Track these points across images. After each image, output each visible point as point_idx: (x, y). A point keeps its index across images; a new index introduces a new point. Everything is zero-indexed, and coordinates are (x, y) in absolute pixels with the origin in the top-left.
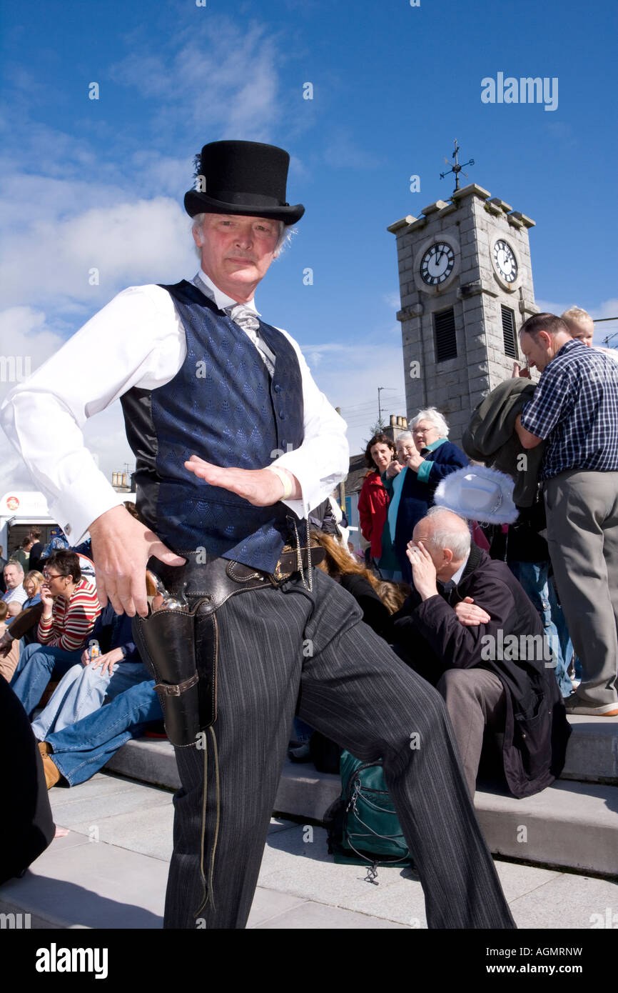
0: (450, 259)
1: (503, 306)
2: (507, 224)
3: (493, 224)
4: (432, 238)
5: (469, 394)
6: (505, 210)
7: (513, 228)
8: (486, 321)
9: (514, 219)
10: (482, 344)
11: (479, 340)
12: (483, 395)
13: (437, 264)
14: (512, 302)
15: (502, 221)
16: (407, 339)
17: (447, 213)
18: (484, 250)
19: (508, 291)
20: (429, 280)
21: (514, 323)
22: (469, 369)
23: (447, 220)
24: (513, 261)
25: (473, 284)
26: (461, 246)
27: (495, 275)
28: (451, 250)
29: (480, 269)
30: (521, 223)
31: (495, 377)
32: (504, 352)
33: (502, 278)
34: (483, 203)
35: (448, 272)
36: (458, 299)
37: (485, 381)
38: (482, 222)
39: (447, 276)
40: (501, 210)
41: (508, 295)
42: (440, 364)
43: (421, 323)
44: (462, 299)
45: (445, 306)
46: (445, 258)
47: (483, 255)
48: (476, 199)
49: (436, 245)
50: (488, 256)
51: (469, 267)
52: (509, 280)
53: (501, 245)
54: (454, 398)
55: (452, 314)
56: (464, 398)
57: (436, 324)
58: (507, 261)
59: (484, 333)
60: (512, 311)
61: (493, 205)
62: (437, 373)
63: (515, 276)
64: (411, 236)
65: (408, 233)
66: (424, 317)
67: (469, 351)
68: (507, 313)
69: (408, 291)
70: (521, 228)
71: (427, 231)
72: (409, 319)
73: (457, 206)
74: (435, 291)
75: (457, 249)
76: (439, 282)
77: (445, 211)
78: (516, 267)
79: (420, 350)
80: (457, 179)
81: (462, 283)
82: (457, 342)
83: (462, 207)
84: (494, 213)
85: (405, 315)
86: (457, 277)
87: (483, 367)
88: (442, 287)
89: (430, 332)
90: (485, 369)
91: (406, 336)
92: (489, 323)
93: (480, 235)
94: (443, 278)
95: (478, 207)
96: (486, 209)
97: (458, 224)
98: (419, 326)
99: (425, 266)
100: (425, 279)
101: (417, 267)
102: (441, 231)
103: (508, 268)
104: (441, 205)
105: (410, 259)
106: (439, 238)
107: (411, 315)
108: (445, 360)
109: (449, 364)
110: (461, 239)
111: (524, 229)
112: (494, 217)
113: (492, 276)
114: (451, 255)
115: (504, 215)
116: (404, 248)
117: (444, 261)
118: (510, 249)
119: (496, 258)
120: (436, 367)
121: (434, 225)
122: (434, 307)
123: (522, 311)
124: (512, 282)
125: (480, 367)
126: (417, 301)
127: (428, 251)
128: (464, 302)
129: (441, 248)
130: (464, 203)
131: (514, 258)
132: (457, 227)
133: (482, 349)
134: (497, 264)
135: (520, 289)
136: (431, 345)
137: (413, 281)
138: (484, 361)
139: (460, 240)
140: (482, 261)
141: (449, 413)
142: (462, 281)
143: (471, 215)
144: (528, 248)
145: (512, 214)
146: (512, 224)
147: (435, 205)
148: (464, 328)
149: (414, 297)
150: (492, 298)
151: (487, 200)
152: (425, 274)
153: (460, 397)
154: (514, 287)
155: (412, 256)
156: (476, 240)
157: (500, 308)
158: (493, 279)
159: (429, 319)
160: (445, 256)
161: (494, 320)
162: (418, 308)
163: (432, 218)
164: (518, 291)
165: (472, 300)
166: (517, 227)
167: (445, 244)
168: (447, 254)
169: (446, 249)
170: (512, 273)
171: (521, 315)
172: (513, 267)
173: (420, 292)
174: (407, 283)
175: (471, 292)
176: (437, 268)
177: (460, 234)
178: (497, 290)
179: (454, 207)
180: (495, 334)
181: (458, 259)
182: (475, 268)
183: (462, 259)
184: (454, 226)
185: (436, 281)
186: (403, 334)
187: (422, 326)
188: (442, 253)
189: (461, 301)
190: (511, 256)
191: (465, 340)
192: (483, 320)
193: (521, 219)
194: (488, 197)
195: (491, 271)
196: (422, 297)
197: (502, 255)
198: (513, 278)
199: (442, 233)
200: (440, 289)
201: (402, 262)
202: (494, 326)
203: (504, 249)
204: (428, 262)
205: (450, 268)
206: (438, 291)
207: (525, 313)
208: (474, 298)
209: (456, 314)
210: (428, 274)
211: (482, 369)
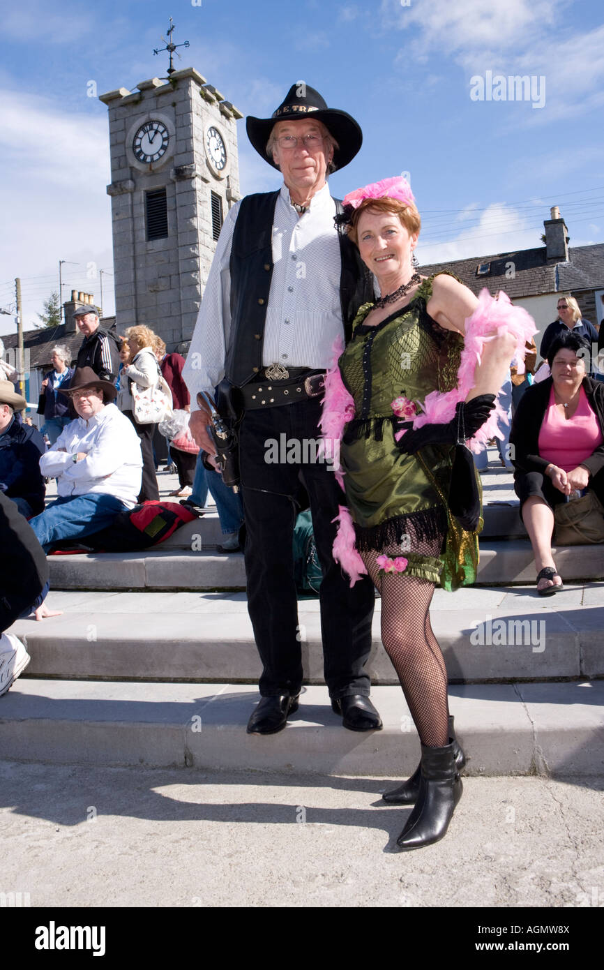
0: (164, 139)
1: (212, 192)
2: (219, 112)
3: (207, 111)
4: (147, 115)
5: (179, 274)
6: (219, 99)
7: (224, 117)
8: (198, 205)
9: (226, 109)
10: (194, 226)
11: (191, 223)
12: (193, 276)
13: (151, 142)
14: (221, 189)
15: (214, 109)
16: (117, 214)
17: (163, 92)
18: (199, 135)
19: (217, 178)
20: (142, 157)
21: (222, 210)
22: (180, 250)
23: (163, 99)
24: (222, 149)
25: (187, 167)
26: (176, 128)
27: (207, 161)
28: (166, 130)
29: (195, 153)
30: (231, 114)
31: (204, 260)
32: (212, 237)
33: (213, 164)
34: (199, 89)
35: (162, 152)
36: (171, 180)
37: (196, 263)
38: (198, 107)
39: (160, 156)
40: (215, 98)
41: (218, 182)
42: (151, 242)
43: (132, 199)
44: (175, 180)
45: (158, 186)
46: (159, 137)
47: (197, 139)
48: (193, 83)
49: (150, 123)
50: (202, 141)
51: (184, 150)
52: (219, 167)
53: (213, 132)
54: (163, 277)
55: (165, 194)
56: (174, 278)
57: (147, 202)
58: (218, 149)
59: (196, 216)
60: (220, 198)
61: (208, 92)
62: (147, 251)
63: (224, 164)
64: (125, 109)
65: (122, 106)
66: (135, 194)
67: (180, 233)
68: (216, 200)
69: (119, 165)
70: (231, 118)
71: (143, 106)
72: (120, 195)
73: (174, 87)
74: (148, 169)
75: (172, 130)
76: (152, 160)
77: (161, 90)
78: (225, 155)
79: (131, 227)
80: (171, 58)
81: (176, 165)
82: (168, 222)
83: (178, 89)
84: (209, 100)
85: (115, 189)
86: (171, 158)
87: (194, 249)
88: (155, 167)
89: (141, 210)
90: (196, 251)
91: (116, 211)
92: (201, 207)
93: (195, 120)
94: (156, 157)
95: (194, 91)
96: (201, 94)
97: (174, 105)
98: (130, 203)
99: (138, 142)
100: (138, 155)
101: (129, 142)
102: (157, 109)
103: (218, 156)
104: (158, 83)
105: (123, 133)
106: (154, 116)
107: (122, 190)
108: (156, 239)
109: (159, 244)
110: (176, 120)
111: (233, 119)
112: (209, 104)
113: (205, 161)
114: (165, 135)
115: (217, 103)
116: (116, 120)
117: (158, 140)
118: (221, 137)
119: (209, 144)
120: (146, 245)
121: (149, 103)
122: (146, 185)
123: (229, 199)
124: (221, 169)
125: (191, 249)
126: (129, 177)
127: (142, 128)
128: (177, 183)
129: (155, 126)
130: (181, 85)
131: (224, 146)
132: (173, 108)
133: (194, 231)
134: (209, 150)
135: (228, 177)
136: (142, 223)
137: (125, 156)
138: (195, 244)
139: (175, 122)
140: (197, 146)
141: (158, 291)
142: (176, 163)
143: (187, 99)
144: (236, 138)
145: (223, 103)
146: (223, 113)
147: (152, 82)
148: (176, 209)
149: (126, 173)
150: (204, 183)
151: (203, 85)
152: (138, 150)
153: (170, 276)
154: (223, 174)
155: (125, 130)
156: (192, 124)
157: (210, 195)
158: (205, 165)
159: (140, 197)
160: (159, 135)
161: (205, 204)
162: (130, 184)
163: (147, 94)
164: (226, 179)
165: (184, 183)
166: (228, 117)
167: (160, 123)
168: (162, 133)
169: (161, 129)
170: (222, 160)
171: (227, 203)
172: (222, 155)
173: (132, 168)
174: (119, 157)
175: (183, 174)
176: (151, 146)
177: (176, 115)
178: (209, 177)
179: (170, 87)
180: (205, 218)
181: (172, 140)
182: (190, 151)
183: (176, 141)
184: (170, 106)
185: (149, 159)
186: (113, 209)
187: (132, 203)
188: (156, 132)
189: (174, 183)
190: (221, 145)
191: (177, 222)
192: (195, 204)
193: (231, 109)
194: (204, 83)
195: (203, 156)
196: (134, 173)
197: (214, 142)
198: (222, 166)
199: (157, 112)
200: (153, 168)
201: (113, 135)
202: (205, 210)
203: (215, 136)
204: (141, 139)
205: (163, 147)
206: (151, 169)
207: (232, 201)
208: (187, 181)
209: (168, 195)
210: (141, 151)
211: (193, 251)
